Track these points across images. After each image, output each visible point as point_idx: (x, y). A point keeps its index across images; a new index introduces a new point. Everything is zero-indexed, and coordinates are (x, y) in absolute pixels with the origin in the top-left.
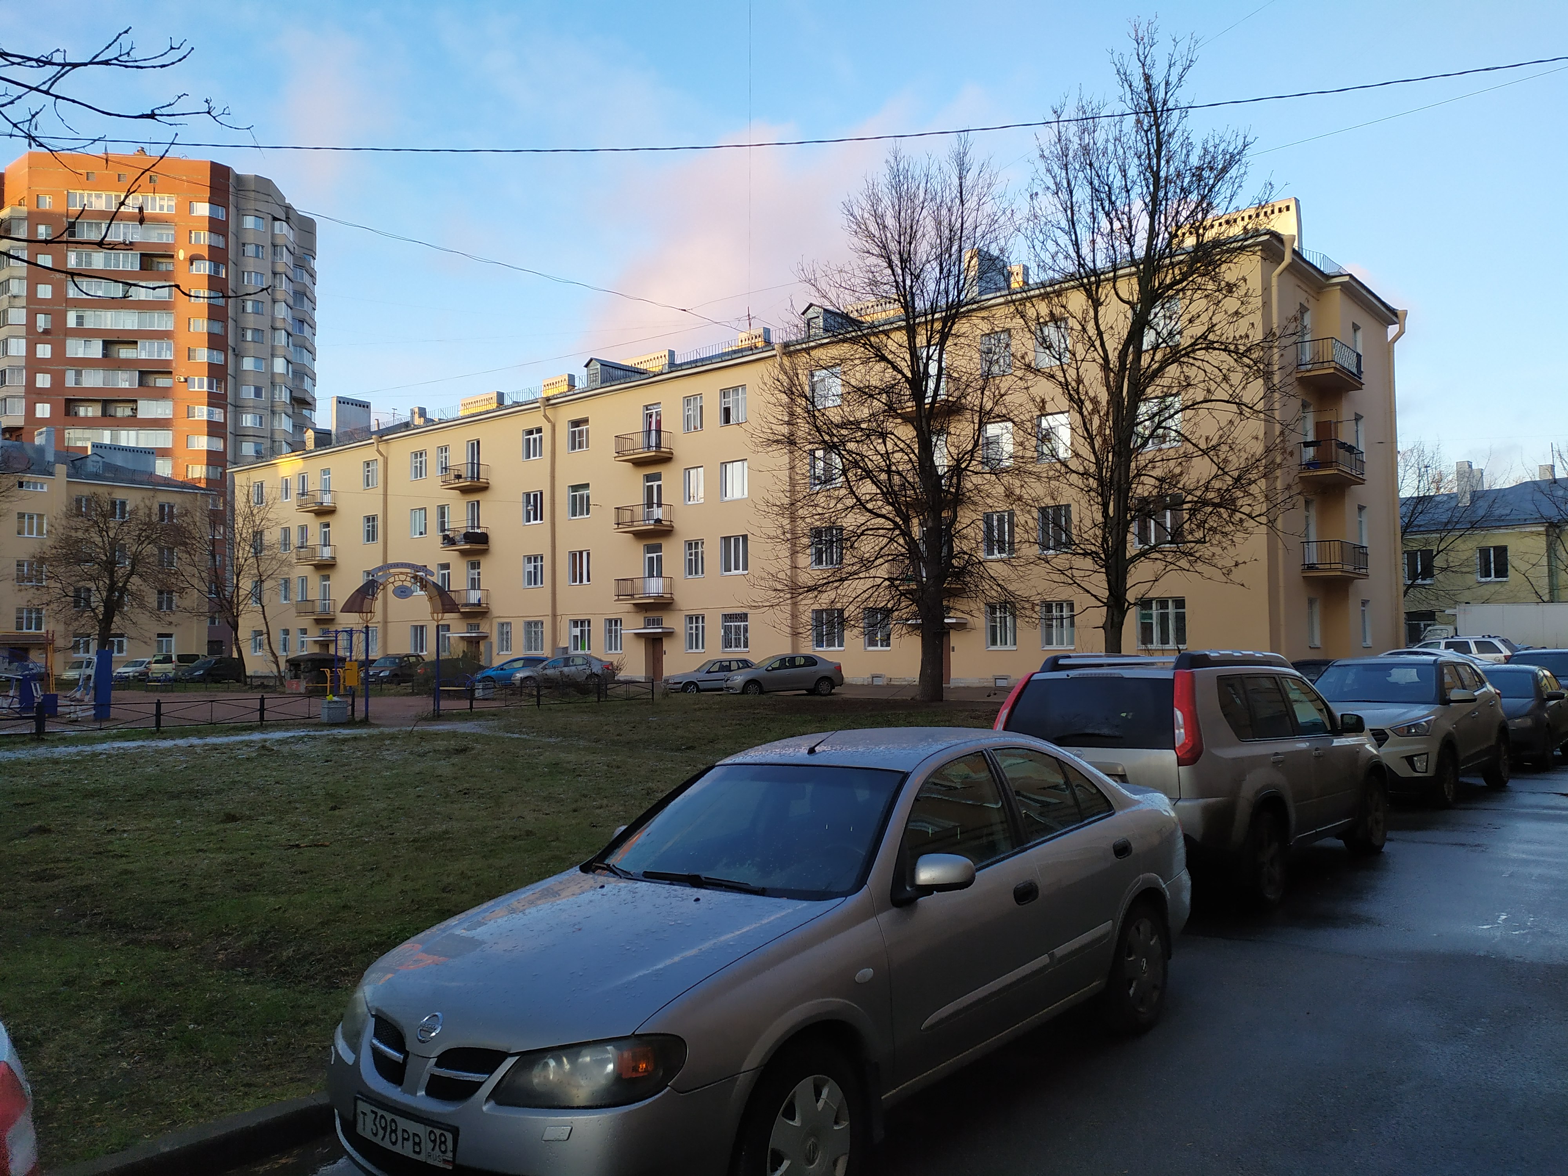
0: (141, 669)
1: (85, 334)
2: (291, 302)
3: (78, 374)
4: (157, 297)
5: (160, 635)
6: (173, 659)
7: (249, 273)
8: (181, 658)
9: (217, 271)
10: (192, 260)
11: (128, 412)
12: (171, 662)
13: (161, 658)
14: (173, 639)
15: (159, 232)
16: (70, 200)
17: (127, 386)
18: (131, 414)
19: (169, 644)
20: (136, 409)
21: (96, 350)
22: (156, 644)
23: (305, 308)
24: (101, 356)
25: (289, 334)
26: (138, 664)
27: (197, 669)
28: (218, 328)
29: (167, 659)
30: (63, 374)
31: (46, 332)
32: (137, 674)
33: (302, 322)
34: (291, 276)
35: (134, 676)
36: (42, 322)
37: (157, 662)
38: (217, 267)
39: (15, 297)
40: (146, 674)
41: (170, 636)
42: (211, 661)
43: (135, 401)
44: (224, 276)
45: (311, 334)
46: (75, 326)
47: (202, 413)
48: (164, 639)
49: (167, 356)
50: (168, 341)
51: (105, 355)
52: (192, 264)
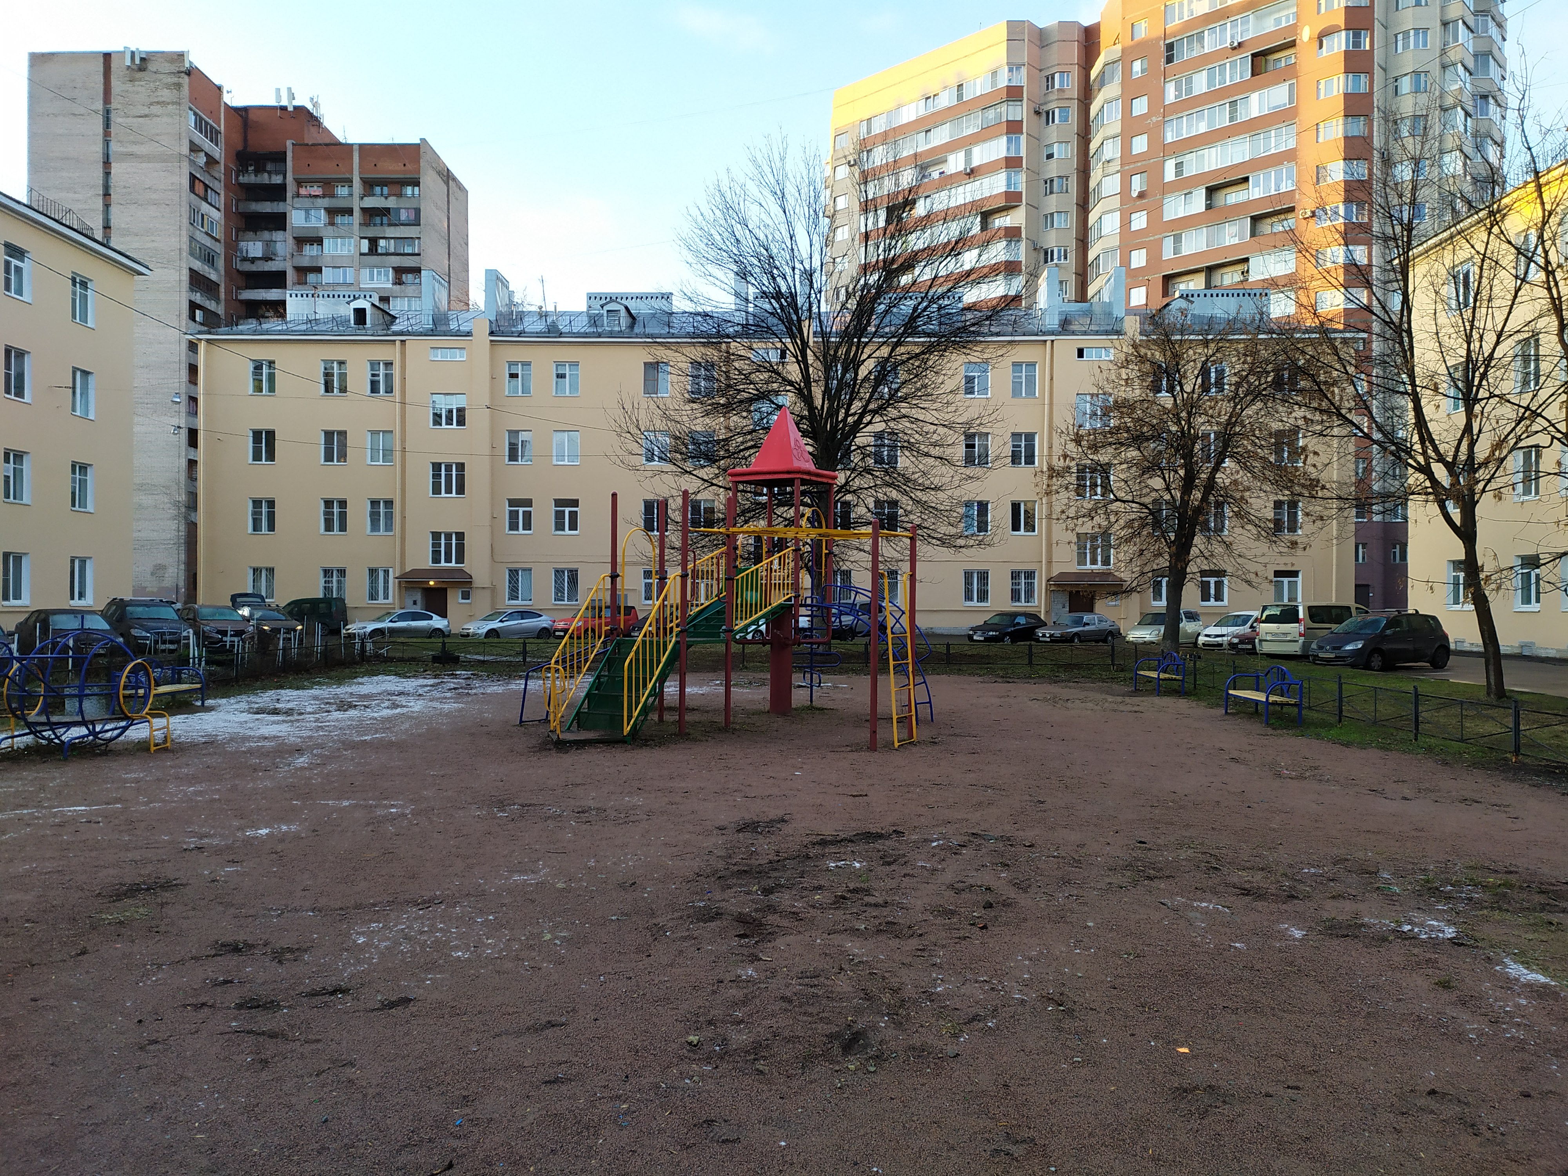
0: (1245, 630)
1: (1184, 185)
2: (1471, 65)
3: (1177, 239)
4: (1274, 108)
5: (1278, 574)
6: (1301, 616)
7: (1406, 34)
8: (1316, 613)
9: (1357, 44)
10: (1320, 39)
11: (1238, 277)
12: (1297, 620)
13: (1276, 611)
14: (1300, 580)
15: (1276, 16)
16: (1168, 16)
17: (1237, 242)
18: (1242, 278)
19: (1293, 586)
20: (1248, 271)
21: (1198, 202)
22: (1272, 588)
23: (1492, 76)
24: (1204, 210)
25: (1467, 114)
26: (1240, 621)
27: (1350, 636)
28: (1358, 128)
29: (1289, 615)
30: (1159, 243)
31: (1141, 195)
32: (1236, 641)
33: (1484, 97)
34: (1471, 23)
35: (1232, 645)
36: (1137, 184)
37: (1270, 619)
38: (1357, 36)
39: (1108, 162)
40: (1251, 641)
41: (1295, 574)
42: (1376, 622)
43: (1246, 260)
44: (1368, 48)
45: (1499, 116)
46: (1174, 179)
47: (1336, 254)
48: (1286, 580)
49: (1286, 186)
50: (1290, 165)
51: (1209, 207)
52: (1321, 47)
